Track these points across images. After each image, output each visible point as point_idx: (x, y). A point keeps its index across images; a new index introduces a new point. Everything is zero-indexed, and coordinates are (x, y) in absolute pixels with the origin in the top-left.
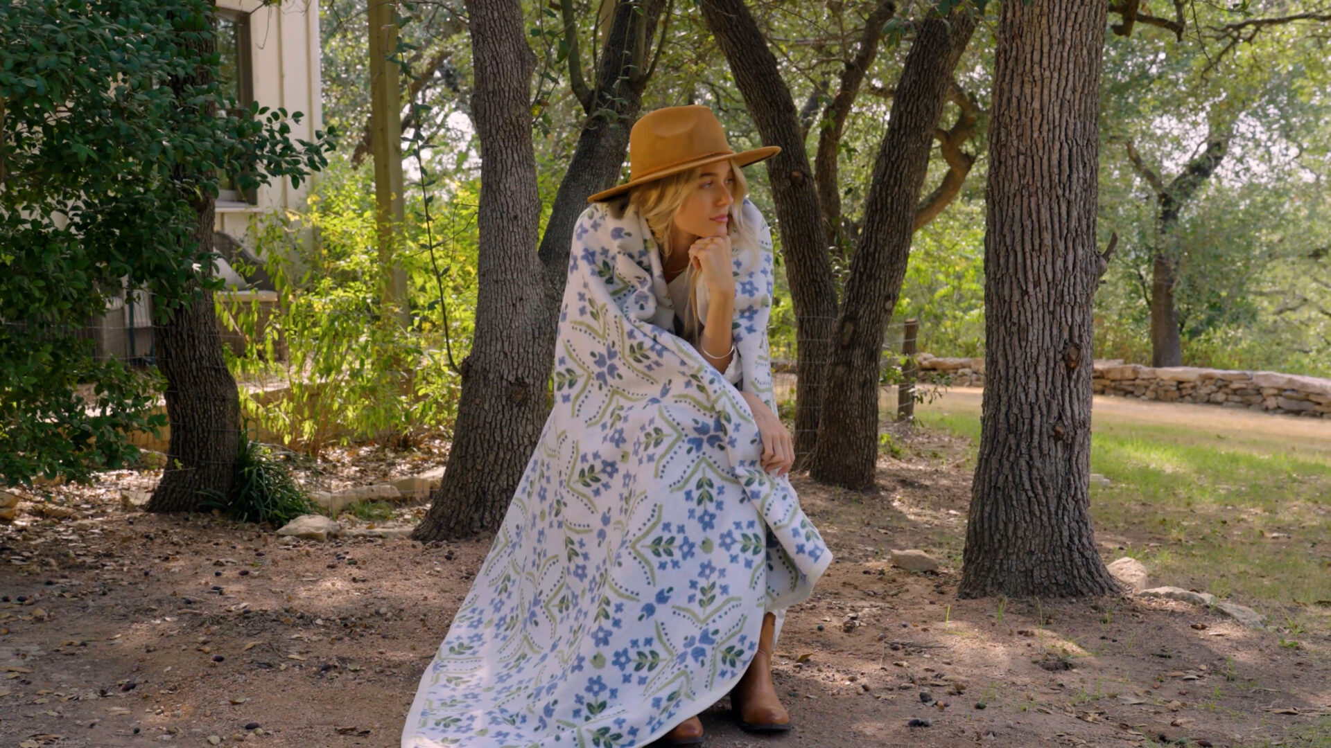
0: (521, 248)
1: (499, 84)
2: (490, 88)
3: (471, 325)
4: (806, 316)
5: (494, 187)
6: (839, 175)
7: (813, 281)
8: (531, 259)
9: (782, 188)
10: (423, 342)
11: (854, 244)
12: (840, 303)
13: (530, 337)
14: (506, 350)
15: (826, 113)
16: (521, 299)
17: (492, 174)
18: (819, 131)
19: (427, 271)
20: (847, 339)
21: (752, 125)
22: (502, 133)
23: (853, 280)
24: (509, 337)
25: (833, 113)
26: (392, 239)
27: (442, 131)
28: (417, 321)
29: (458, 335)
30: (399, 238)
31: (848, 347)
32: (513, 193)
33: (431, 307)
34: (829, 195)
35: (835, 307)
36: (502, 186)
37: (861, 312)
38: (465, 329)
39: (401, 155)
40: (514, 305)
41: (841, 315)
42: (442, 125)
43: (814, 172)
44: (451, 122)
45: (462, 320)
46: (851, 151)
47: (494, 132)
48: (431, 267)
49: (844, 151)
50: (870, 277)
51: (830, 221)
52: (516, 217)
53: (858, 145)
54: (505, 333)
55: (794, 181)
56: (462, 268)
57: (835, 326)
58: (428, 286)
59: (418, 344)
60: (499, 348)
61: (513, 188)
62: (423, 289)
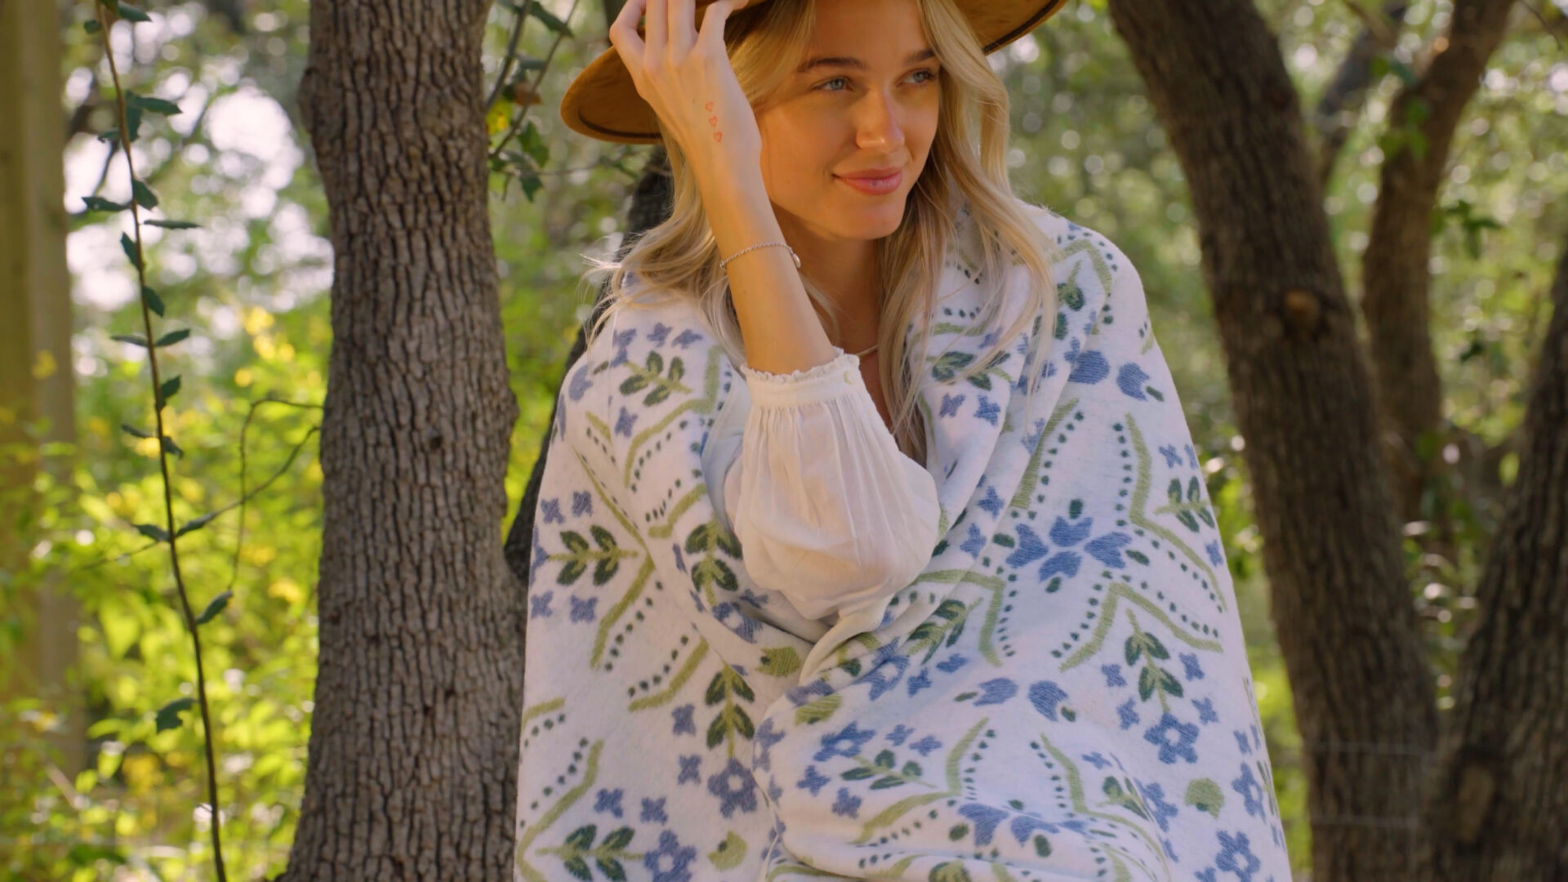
0: (452, 535)
1: (389, 36)
2: (360, 49)
3: (289, 766)
4: (1335, 745)
5: (372, 351)
6: (1437, 296)
7: (1357, 633)
8: (481, 570)
9: (1255, 344)
10: (126, 824)
11: (1490, 510)
12: (1446, 703)
13: (475, 811)
14: (401, 851)
15: (1399, 109)
16: (450, 693)
17: (363, 310)
18: (1374, 158)
19: (148, 597)
20: (1471, 822)
21: (1159, 136)
22: (395, 185)
23: (1486, 633)
24: (410, 811)
25: (1420, 108)
26: (36, 497)
27: (196, 155)
28: (109, 760)
29: (243, 799)
30: (60, 495)
31: (1477, 848)
32: (428, 369)
33: (167, 718)
34: (1406, 362)
35: (1431, 715)
36: (394, 347)
37: (1517, 736)
38: (265, 782)
39: (62, 224)
40: (427, 710)
41: (1449, 744)
42: (198, 134)
43: (1354, 289)
44: (221, 131)
45: (258, 753)
46: (1476, 226)
47: (370, 182)
48: (164, 582)
49: (1454, 225)
50: (1542, 626)
51: (1409, 444)
52: (437, 442)
53: (1501, 202)
54: (397, 800)
55: (1291, 326)
56: (262, 587)
57: (1430, 773)
58: (151, 644)
59: (110, 828)
60: (377, 845)
61: (430, 354)
62: (134, 653)
